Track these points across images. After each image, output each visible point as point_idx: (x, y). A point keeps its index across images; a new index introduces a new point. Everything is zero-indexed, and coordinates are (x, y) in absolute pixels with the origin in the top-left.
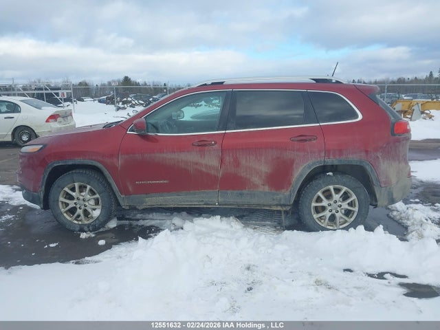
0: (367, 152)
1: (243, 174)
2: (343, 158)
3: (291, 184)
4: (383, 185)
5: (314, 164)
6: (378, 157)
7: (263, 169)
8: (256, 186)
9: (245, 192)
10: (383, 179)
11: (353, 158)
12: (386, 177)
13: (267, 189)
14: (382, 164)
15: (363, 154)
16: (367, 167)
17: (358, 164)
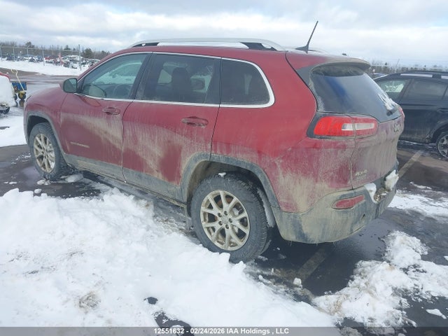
0: (259, 152)
1: (140, 154)
2: (231, 155)
3: (180, 177)
4: (283, 209)
5: (200, 157)
6: (275, 164)
7: (157, 152)
8: (152, 171)
9: (143, 174)
10: (282, 200)
11: (244, 159)
12: (288, 199)
13: (160, 176)
14: (281, 176)
15: (255, 156)
16: (259, 176)
17: (249, 168)
